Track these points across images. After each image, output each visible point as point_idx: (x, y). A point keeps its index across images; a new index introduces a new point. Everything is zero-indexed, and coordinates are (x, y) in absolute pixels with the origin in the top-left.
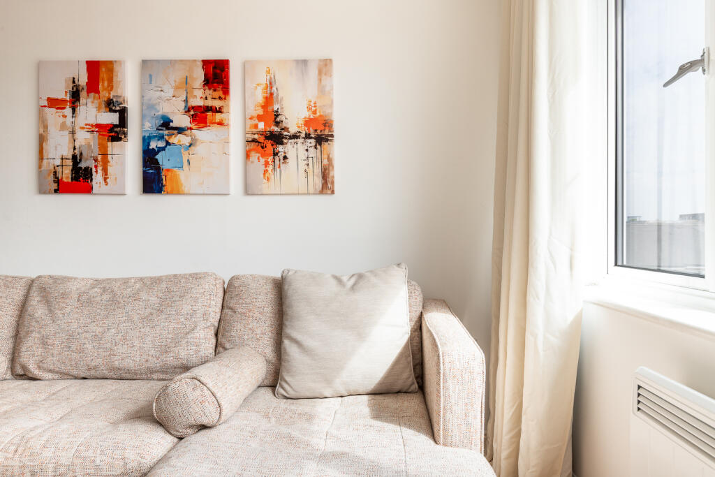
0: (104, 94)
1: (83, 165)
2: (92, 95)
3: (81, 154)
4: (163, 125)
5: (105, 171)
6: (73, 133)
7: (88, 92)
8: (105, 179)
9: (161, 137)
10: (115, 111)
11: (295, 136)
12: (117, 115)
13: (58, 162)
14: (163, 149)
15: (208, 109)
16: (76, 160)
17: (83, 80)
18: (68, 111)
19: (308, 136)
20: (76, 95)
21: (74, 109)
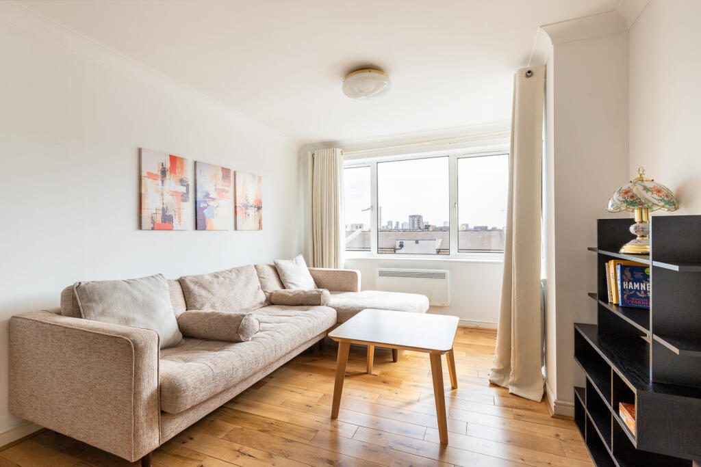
0: (179, 176)
1: (168, 214)
2: (173, 175)
3: (167, 207)
4: (206, 196)
5: (179, 217)
6: (162, 195)
7: (171, 172)
8: (180, 222)
9: (205, 202)
10: (184, 186)
11: (252, 207)
12: (185, 188)
13: (154, 211)
14: (206, 208)
15: (224, 190)
16: (164, 210)
17: (168, 165)
18: (159, 182)
19: (255, 207)
20: (164, 172)
21: (163, 181)
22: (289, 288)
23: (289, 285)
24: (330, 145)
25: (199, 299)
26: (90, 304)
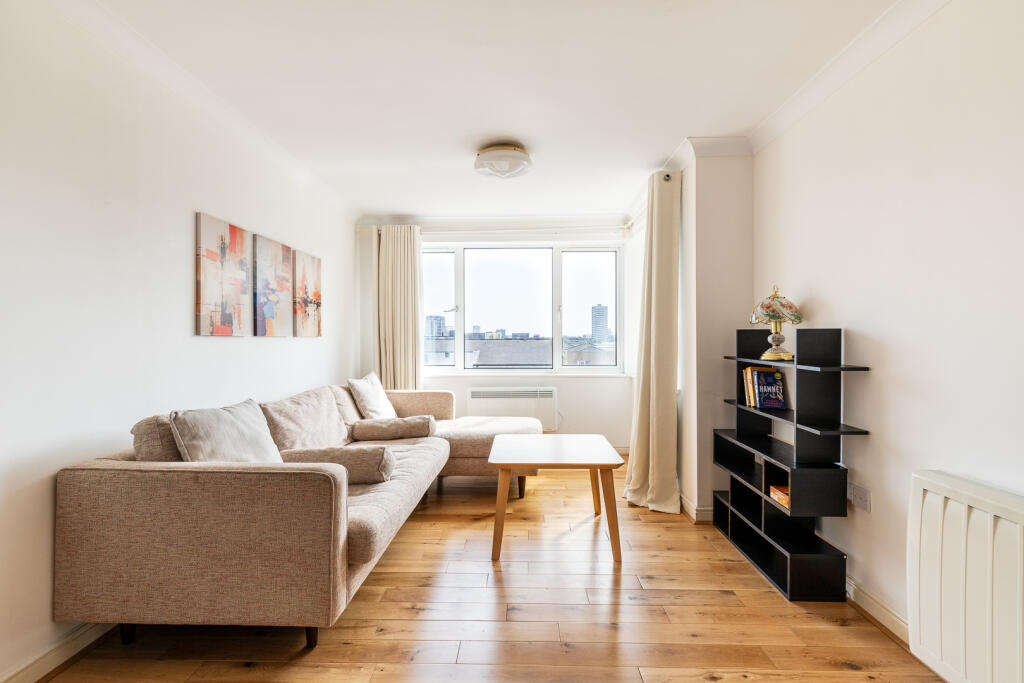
0: (239, 256)
1: (227, 312)
5: (239, 316)
6: (222, 283)
10: (244, 270)
11: (311, 302)
12: (244, 274)
13: (213, 308)
14: (265, 303)
15: (284, 279)
16: (224, 306)
17: (227, 240)
19: (314, 303)
20: (223, 250)
21: (222, 265)
22: (371, 418)
23: (371, 413)
24: (401, 219)
25: (288, 434)
26: (195, 442)
